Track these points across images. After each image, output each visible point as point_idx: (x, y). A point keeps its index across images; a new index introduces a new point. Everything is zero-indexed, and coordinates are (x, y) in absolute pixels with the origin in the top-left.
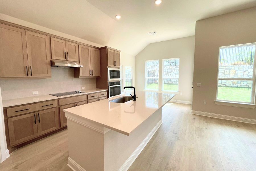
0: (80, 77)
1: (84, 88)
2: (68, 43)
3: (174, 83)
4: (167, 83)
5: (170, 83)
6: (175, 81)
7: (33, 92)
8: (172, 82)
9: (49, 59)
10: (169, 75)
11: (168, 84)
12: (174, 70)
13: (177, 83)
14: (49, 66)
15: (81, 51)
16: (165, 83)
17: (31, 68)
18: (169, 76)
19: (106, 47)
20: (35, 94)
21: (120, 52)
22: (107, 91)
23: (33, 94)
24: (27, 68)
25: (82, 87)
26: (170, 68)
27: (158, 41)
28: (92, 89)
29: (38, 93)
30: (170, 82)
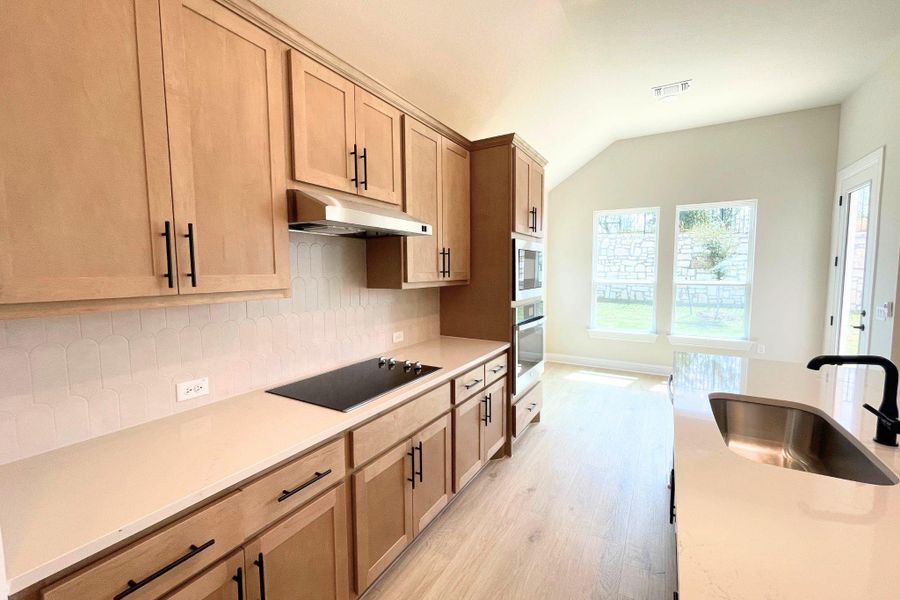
0: (405, 286)
1: (402, 339)
2: (365, 97)
3: (640, 297)
4: (613, 296)
5: (627, 298)
6: (643, 292)
7: (182, 387)
8: (633, 293)
9: (281, 184)
10: (622, 269)
11: (617, 301)
12: (638, 251)
13: (652, 297)
14: (282, 226)
15: (412, 148)
16: (601, 299)
17: (190, 236)
18: (619, 271)
19: (507, 139)
20: (193, 394)
21: (545, 168)
22: (506, 351)
23: (182, 396)
24: (167, 234)
25: (395, 335)
26: (624, 242)
27: (652, 133)
28: (426, 342)
29: (205, 390)
30: (624, 296)
